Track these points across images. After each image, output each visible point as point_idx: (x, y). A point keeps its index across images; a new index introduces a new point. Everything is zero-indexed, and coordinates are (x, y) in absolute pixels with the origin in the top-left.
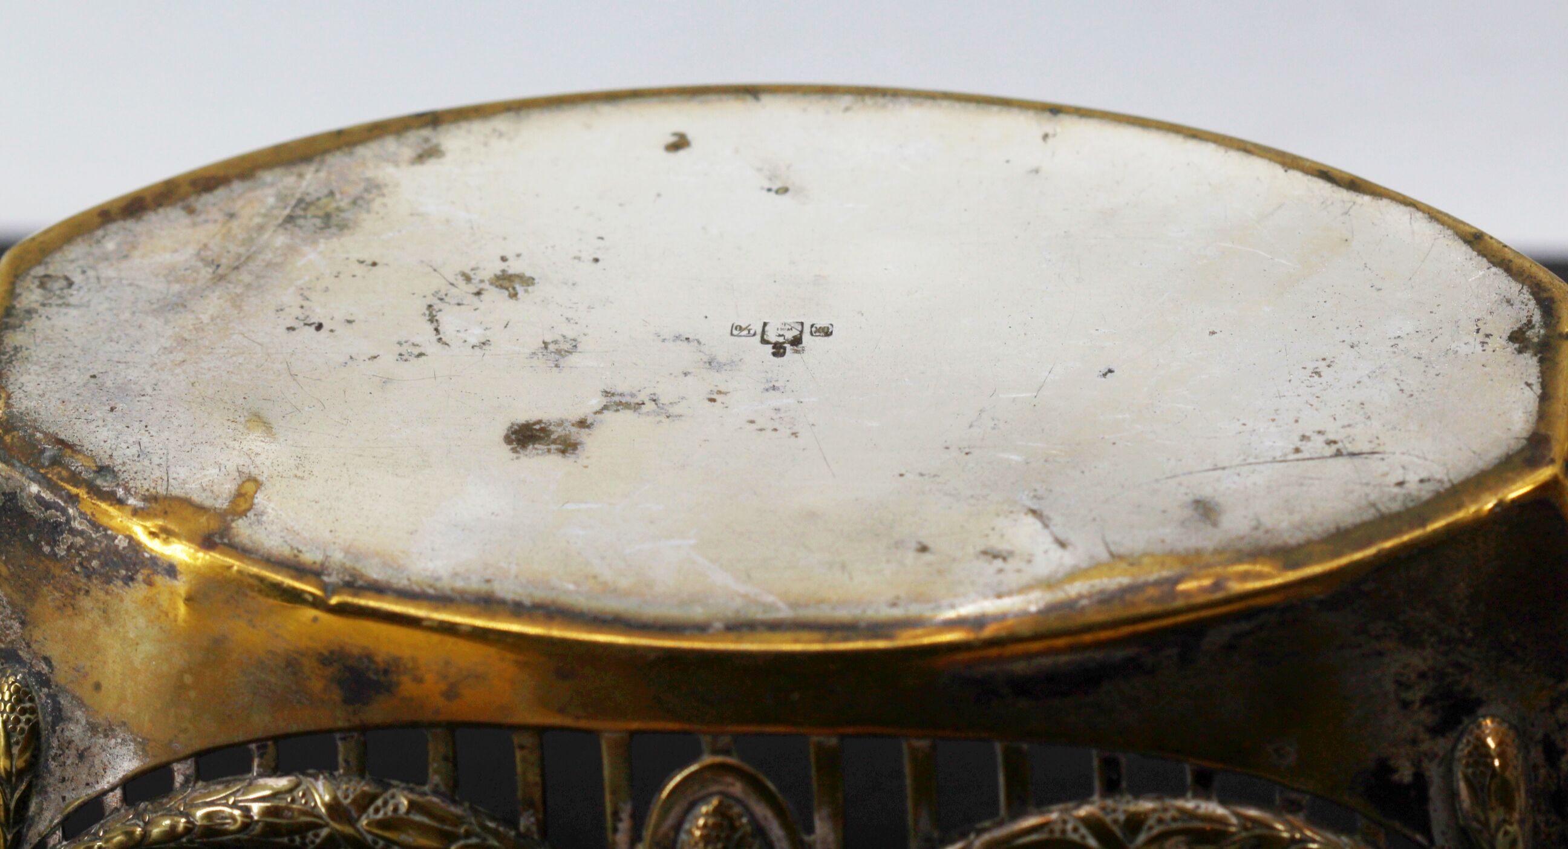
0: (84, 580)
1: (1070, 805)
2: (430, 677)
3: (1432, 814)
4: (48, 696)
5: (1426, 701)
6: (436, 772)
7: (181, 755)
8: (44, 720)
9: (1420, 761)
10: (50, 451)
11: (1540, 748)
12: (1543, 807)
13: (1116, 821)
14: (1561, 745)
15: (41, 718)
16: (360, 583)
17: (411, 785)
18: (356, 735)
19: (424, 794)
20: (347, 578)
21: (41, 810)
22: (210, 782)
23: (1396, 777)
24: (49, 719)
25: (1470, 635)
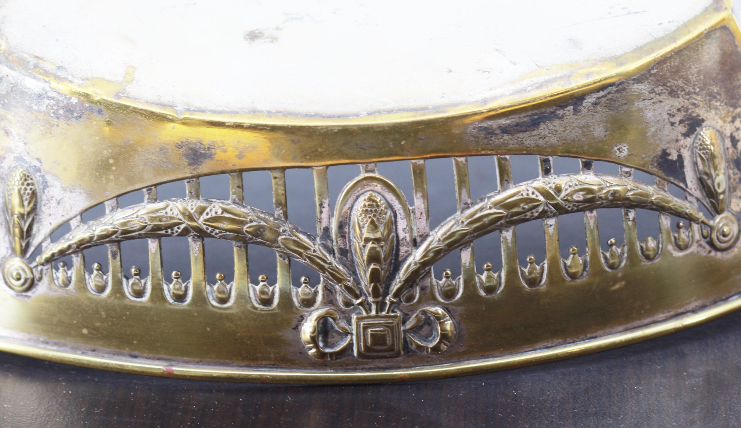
0: (56, 120)
1: (529, 182)
2: (230, 149)
3: (686, 173)
4: (40, 176)
5: (681, 122)
6: (234, 193)
7: (110, 197)
8: (38, 188)
9: (680, 149)
10: (33, 61)
11: (729, 139)
12: (732, 166)
13: (550, 188)
14: (737, 138)
15: (37, 187)
16: (192, 109)
17: (222, 201)
18: (195, 179)
19: (229, 204)
20: (186, 107)
21: (39, 230)
22: (124, 209)
23: (670, 158)
24: (41, 187)
25: (698, 90)
